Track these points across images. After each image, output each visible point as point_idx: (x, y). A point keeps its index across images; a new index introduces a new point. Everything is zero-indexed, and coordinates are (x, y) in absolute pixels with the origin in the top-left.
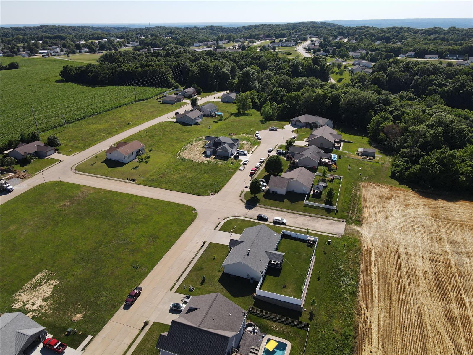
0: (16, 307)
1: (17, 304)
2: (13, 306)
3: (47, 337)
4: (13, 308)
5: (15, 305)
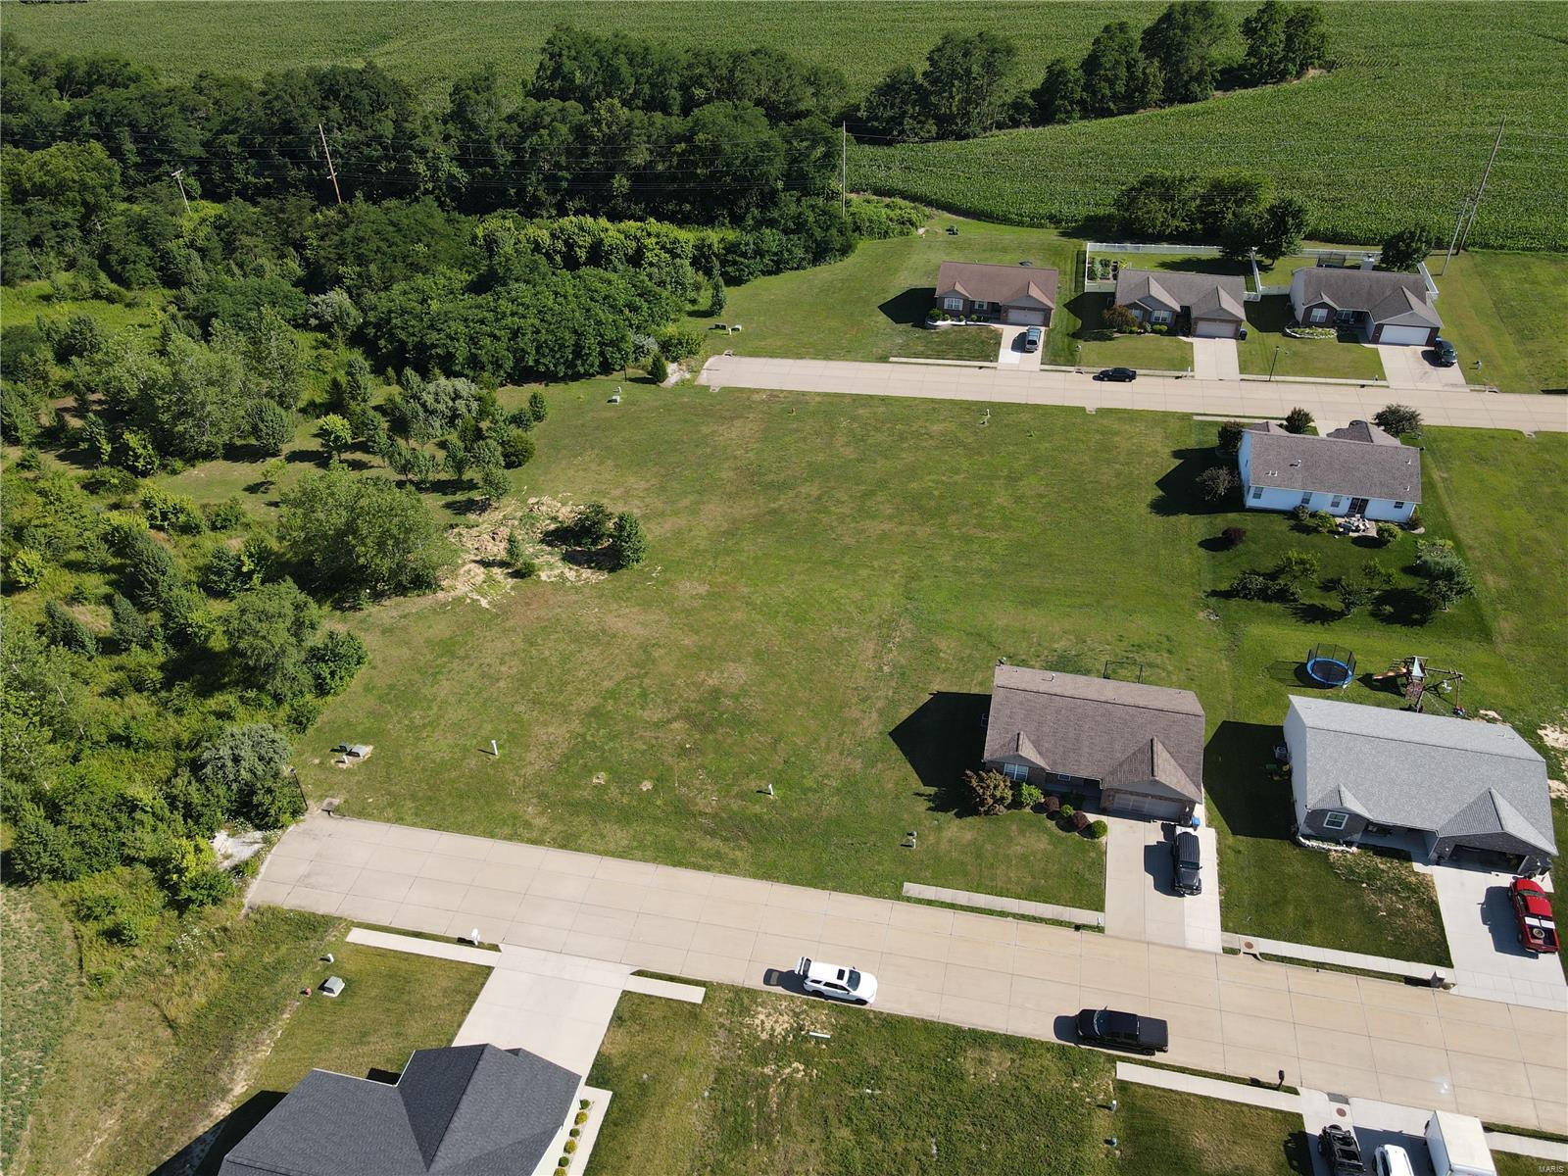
0: (1545, 738)
1: (1557, 735)
2: (1545, 728)
3: (1537, 879)
4: (1539, 732)
5: (1548, 732)
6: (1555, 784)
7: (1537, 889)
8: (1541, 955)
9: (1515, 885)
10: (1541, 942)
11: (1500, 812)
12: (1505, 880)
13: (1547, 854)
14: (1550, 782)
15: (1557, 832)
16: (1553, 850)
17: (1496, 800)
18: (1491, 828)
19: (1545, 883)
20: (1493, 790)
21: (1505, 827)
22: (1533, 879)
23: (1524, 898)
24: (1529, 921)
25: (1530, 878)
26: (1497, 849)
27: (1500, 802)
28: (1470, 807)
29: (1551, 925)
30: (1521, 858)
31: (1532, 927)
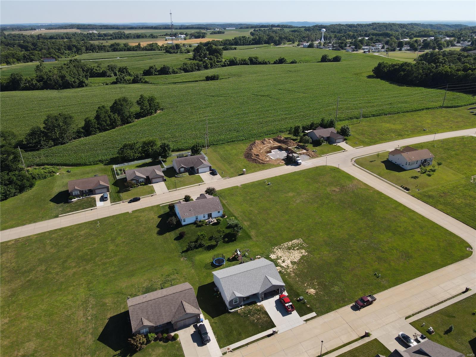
0: (271, 257)
1: (273, 256)
2: (270, 255)
3: (284, 293)
4: (270, 256)
5: (271, 256)
6: (278, 268)
7: (284, 296)
8: (292, 312)
9: (280, 297)
10: (291, 309)
11: (270, 280)
12: (277, 297)
13: (283, 286)
14: (276, 268)
15: (283, 280)
16: (284, 284)
17: (268, 278)
18: (270, 286)
19: (285, 293)
20: (266, 276)
21: (272, 283)
22: (283, 294)
23: (283, 299)
24: (287, 305)
25: (282, 294)
26: (273, 290)
27: (269, 278)
28: (263, 282)
29: (291, 304)
30: (278, 290)
31: (287, 306)
